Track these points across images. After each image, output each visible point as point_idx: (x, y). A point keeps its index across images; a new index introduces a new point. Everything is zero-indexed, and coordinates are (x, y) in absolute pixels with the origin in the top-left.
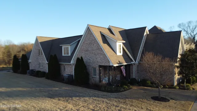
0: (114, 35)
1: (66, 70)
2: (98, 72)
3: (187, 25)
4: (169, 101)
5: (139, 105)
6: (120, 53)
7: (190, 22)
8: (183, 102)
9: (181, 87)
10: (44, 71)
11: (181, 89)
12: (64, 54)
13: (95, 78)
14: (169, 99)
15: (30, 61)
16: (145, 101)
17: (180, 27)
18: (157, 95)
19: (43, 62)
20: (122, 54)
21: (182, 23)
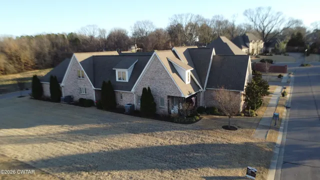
0: (179, 58)
1: (124, 98)
2: (166, 102)
3: (255, 13)
4: (237, 129)
5: (215, 135)
6: (188, 82)
7: (259, 9)
8: (248, 130)
9: (246, 114)
10: (91, 99)
11: (246, 116)
12: (119, 79)
13: (163, 108)
14: (237, 127)
15: (62, 84)
16: (218, 130)
17: (246, 15)
18: (227, 124)
19: (87, 87)
20: (190, 82)
21: (250, 10)
